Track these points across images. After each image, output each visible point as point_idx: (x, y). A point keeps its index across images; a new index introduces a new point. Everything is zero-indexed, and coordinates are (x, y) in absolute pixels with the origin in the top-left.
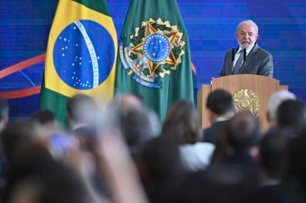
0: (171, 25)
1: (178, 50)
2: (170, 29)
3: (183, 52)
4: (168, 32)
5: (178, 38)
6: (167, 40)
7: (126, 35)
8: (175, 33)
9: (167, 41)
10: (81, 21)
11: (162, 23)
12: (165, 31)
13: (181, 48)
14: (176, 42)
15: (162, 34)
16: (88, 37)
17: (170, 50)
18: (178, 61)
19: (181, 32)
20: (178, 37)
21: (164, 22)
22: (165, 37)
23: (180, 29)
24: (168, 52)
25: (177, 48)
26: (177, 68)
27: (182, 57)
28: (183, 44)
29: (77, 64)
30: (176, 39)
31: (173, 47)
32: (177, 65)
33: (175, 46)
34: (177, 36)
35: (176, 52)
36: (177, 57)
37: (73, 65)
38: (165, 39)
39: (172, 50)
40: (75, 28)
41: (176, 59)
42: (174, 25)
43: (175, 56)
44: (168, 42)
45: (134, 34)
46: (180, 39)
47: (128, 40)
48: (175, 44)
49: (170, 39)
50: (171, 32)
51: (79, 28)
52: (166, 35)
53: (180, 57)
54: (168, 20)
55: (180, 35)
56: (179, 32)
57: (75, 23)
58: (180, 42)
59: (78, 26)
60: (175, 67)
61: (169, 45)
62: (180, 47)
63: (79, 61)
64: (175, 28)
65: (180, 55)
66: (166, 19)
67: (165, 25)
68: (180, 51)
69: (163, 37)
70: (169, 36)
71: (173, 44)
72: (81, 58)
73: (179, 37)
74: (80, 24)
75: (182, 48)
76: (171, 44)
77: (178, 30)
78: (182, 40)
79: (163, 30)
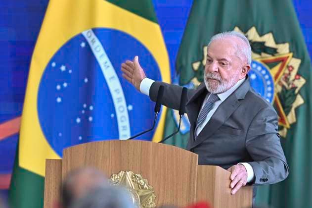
0: (277, 43)
1: (290, 96)
2: (274, 51)
3: (300, 101)
4: (270, 58)
5: (290, 71)
6: (268, 73)
7: (184, 62)
8: (283, 60)
9: (267, 77)
10: (95, 31)
11: (258, 39)
12: (263, 55)
13: (297, 91)
14: (286, 79)
15: (258, 61)
16: (109, 63)
17: (275, 94)
18: (291, 118)
19: (297, 58)
20: (290, 68)
21: (261, 35)
22: (263, 68)
23: (296, 51)
24: (271, 99)
25: (287, 91)
26: (287, 133)
27: (297, 110)
28: (300, 83)
29: (85, 118)
30: (287, 72)
31: (279, 89)
32: (288, 126)
33: (283, 86)
34: (288, 67)
35: (285, 99)
36: (287, 110)
37: (78, 120)
38: (264, 72)
39: (278, 94)
40: (83, 45)
41: (287, 115)
42: (284, 43)
43: (284, 108)
44: (270, 78)
45: (201, 61)
46: (294, 74)
47: (190, 72)
48: (285, 84)
49: (273, 72)
50: (277, 57)
51: (91, 44)
52: (267, 63)
53: (293, 111)
54: (271, 32)
55: (295, 63)
56: (293, 57)
57: (85, 33)
58: (296, 79)
59: (89, 40)
60: (285, 130)
61: (272, 85)
62: (294, 88)
63: (88, 113)
64: (284, 49)
65: (295, 105)
66: (266, 28)
67: (263, 44)
68: (294, 97)
69: (259, 68)
70: (272, 64)
71: (280, 83)
72: (91, 108)
73: (293, 68)
74: (93, 36)
75: (299, 92)
76: (275, 83)
77: (291, 55)
78: (298, 74)
79: (260, 54)
